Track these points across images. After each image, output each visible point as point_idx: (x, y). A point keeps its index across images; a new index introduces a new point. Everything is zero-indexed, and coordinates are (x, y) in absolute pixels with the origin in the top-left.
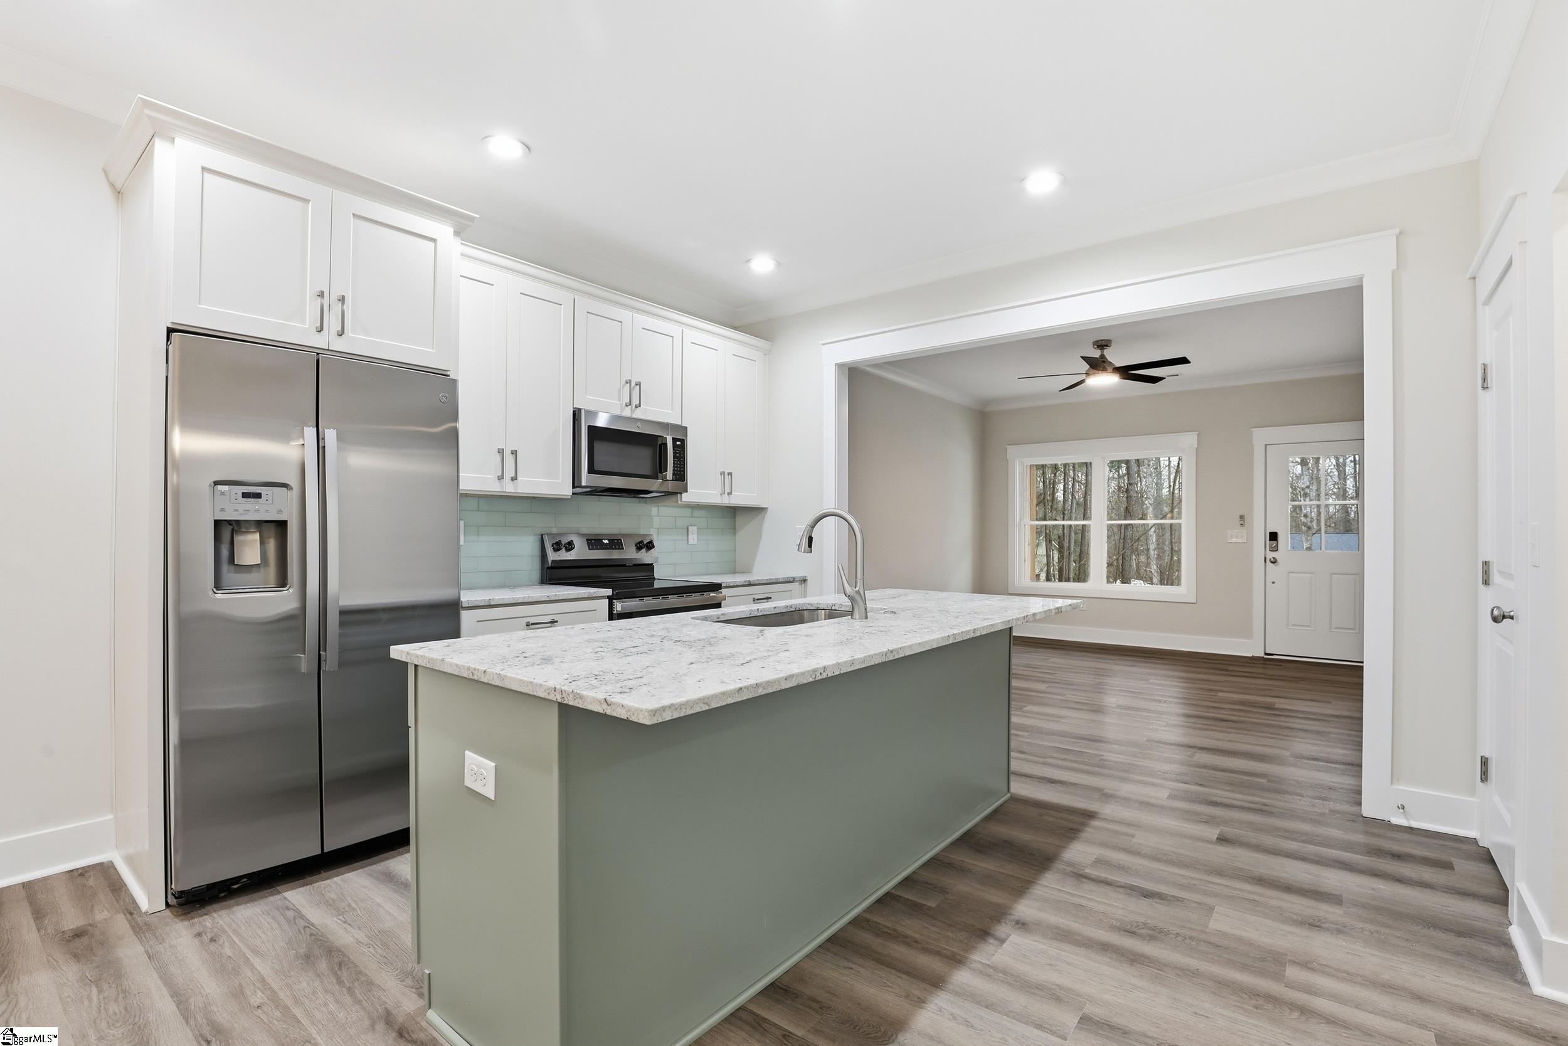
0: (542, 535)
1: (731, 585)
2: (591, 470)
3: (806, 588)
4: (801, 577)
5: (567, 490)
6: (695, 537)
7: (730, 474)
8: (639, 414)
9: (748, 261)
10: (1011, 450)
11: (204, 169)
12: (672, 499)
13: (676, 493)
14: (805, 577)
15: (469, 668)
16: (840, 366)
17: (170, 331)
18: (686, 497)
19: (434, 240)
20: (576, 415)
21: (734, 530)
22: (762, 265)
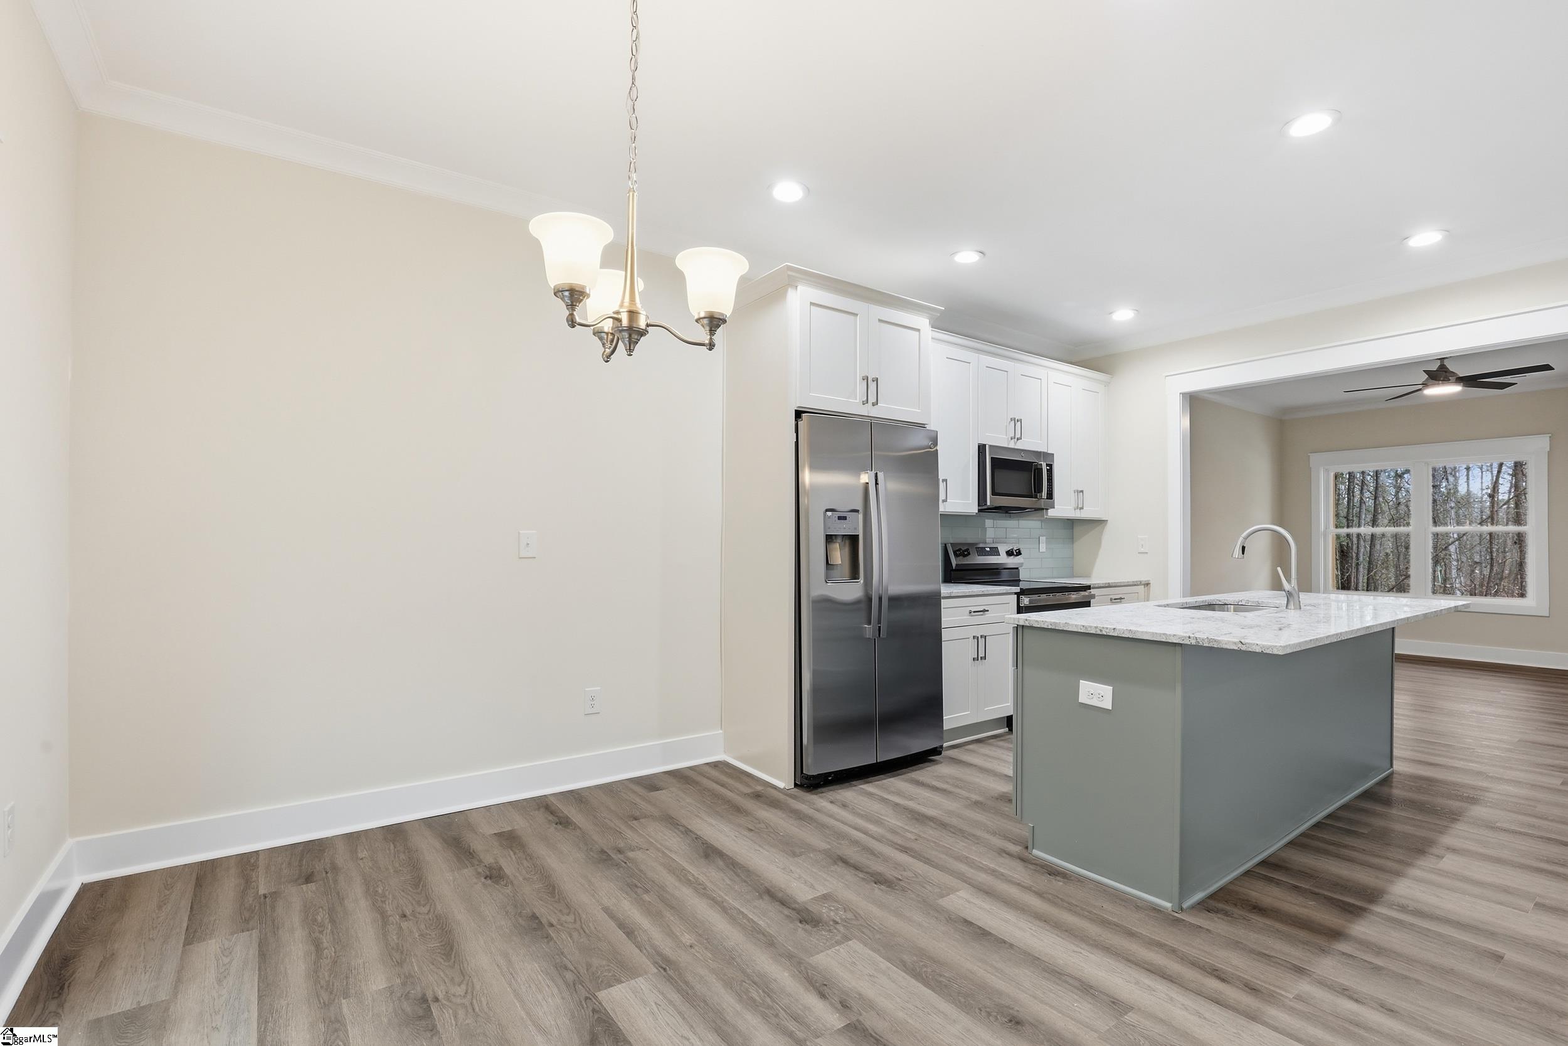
0: (945, 545)
1: (1097, 586)
2: (994, 493)
3: (1149, 590)
4: (1145, 581)
5: (973, 509)
6: (1045, 545)
7: (1082, 491)
8: (1019, 445)
9: (1111, 313)
10: (1314, 458)
11: (812, 304)
12: (1039, 513)
13: (1043, 509)
14: (1148, 581)
15: (1096, 627)
16: (1184, 394)
17: (798, 414)
18: (1051, 513)
19: (918, 330)
20: (982, 449)
21: (1072, 539)
22: (1123, 315)
